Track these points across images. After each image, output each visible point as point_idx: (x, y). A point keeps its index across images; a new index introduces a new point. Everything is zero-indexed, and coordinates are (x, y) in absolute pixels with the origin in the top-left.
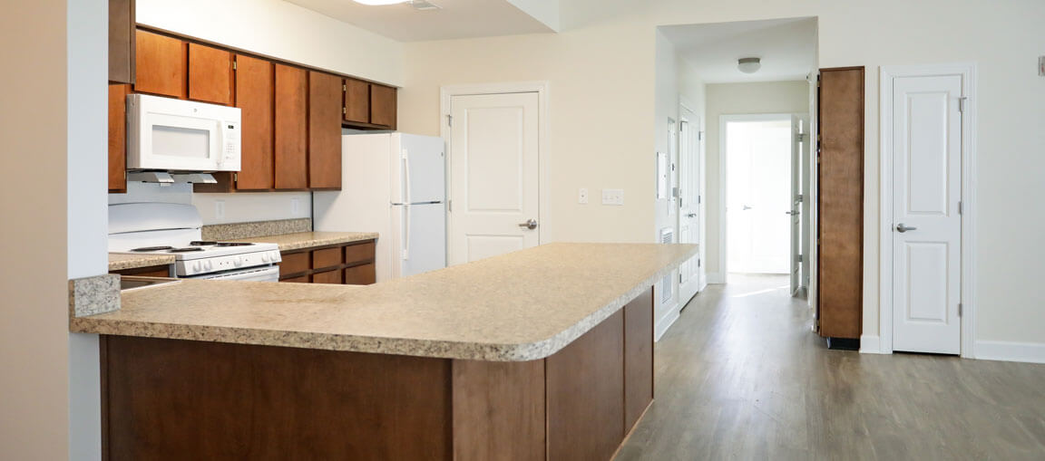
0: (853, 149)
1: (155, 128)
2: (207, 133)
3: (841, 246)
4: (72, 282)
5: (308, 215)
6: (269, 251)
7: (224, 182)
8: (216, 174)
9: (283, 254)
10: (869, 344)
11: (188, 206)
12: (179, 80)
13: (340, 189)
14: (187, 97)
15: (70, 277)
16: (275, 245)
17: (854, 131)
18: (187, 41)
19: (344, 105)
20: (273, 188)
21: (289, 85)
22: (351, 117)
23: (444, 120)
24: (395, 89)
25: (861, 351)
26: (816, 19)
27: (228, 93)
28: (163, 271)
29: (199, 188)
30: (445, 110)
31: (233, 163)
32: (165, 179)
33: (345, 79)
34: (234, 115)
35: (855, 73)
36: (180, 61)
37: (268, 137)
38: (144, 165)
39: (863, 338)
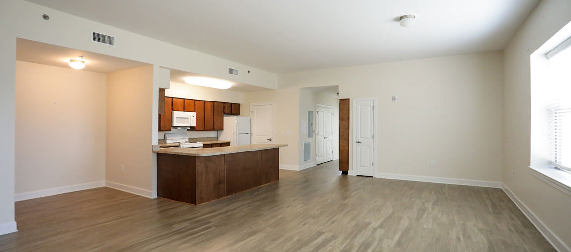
0: (347, 120)
1: (177, 118)
2: (188, 118)
3: (344, 147)
4: (153, 146)
5: (216, 136)
6: (201, 144)
7: (192, 129)
8: (190, 127)
9: (203, 145)
10: (350, 173)
11: (186, 134)
12: (182, 108)
13: (222, 130)
14: (184, 111)
15: (153, 144)
16: (202, 143)
17: (348, 116)
18: (184, 99)
19: (224, 109)
20: (205, 130)
21: (209, 106)
22: (226, 112)
23: (251, 112)
24: (240, 104)
25: (349, 175)
26: (337, 86)
27: (193, 109)
28: (177, 146)
29: (188, 130)
30: (251, 110)
31: (194, 125)
32: (180, 128)
33: (224, 103)
34: (194, 114)
35: (348, 100)
36: (183, 104)
37: (203, 119)
38: (174, 125)
39: (349, 172)
